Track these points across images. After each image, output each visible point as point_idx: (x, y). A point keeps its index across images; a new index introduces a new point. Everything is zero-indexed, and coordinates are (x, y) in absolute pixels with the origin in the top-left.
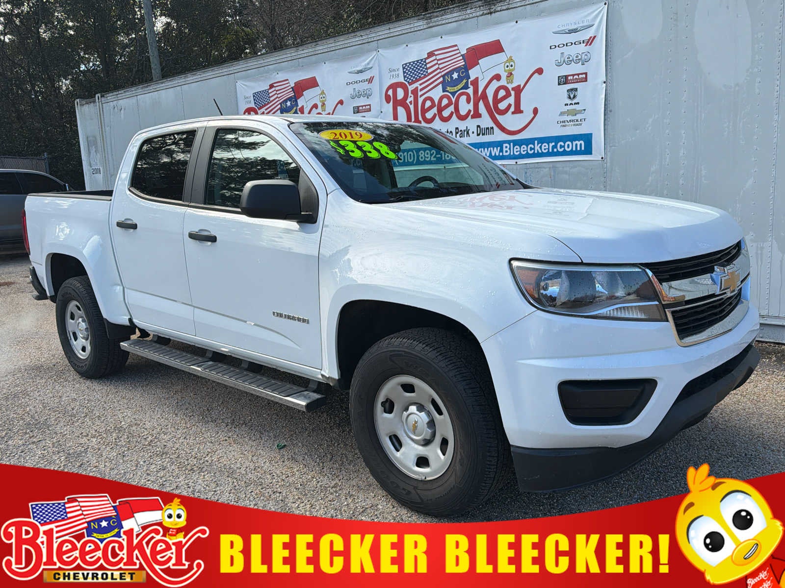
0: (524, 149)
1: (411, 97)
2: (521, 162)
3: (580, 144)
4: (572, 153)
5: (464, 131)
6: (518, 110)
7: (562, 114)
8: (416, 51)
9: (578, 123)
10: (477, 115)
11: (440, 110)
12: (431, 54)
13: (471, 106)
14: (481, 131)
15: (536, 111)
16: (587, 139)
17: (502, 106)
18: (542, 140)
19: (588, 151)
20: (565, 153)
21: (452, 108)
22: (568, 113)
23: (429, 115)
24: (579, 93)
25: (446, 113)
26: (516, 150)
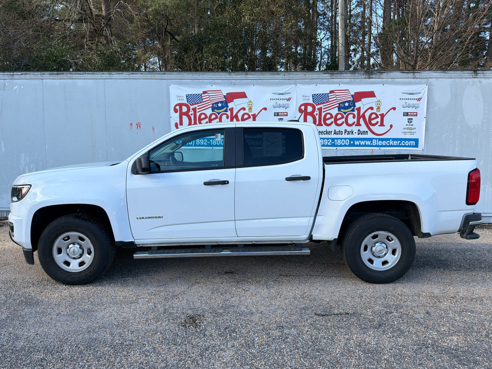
0: (384, 143)
1: (317, 111)
2: (382, 148)
3: (413, 143)
4: (408, 146)
5: (350, 132)
6: (382, 124)
7: (404, 129)
8: (323, 89)
9: (412, 133)
10: (358, 124)
11: (336, 120)
12: (332, 92)
13: (355, 120)
14: (360, 132)
15: (391, 126)
16: (417, 141)
17: (373, 122)
18: (394, 140)
19: (417, 146)
20: (405, 146)
21: (344, 120)
22: (408, 129)
23: (328, 122)
24: (413, 121)
25: (339, 122)
26: (380, 143)
